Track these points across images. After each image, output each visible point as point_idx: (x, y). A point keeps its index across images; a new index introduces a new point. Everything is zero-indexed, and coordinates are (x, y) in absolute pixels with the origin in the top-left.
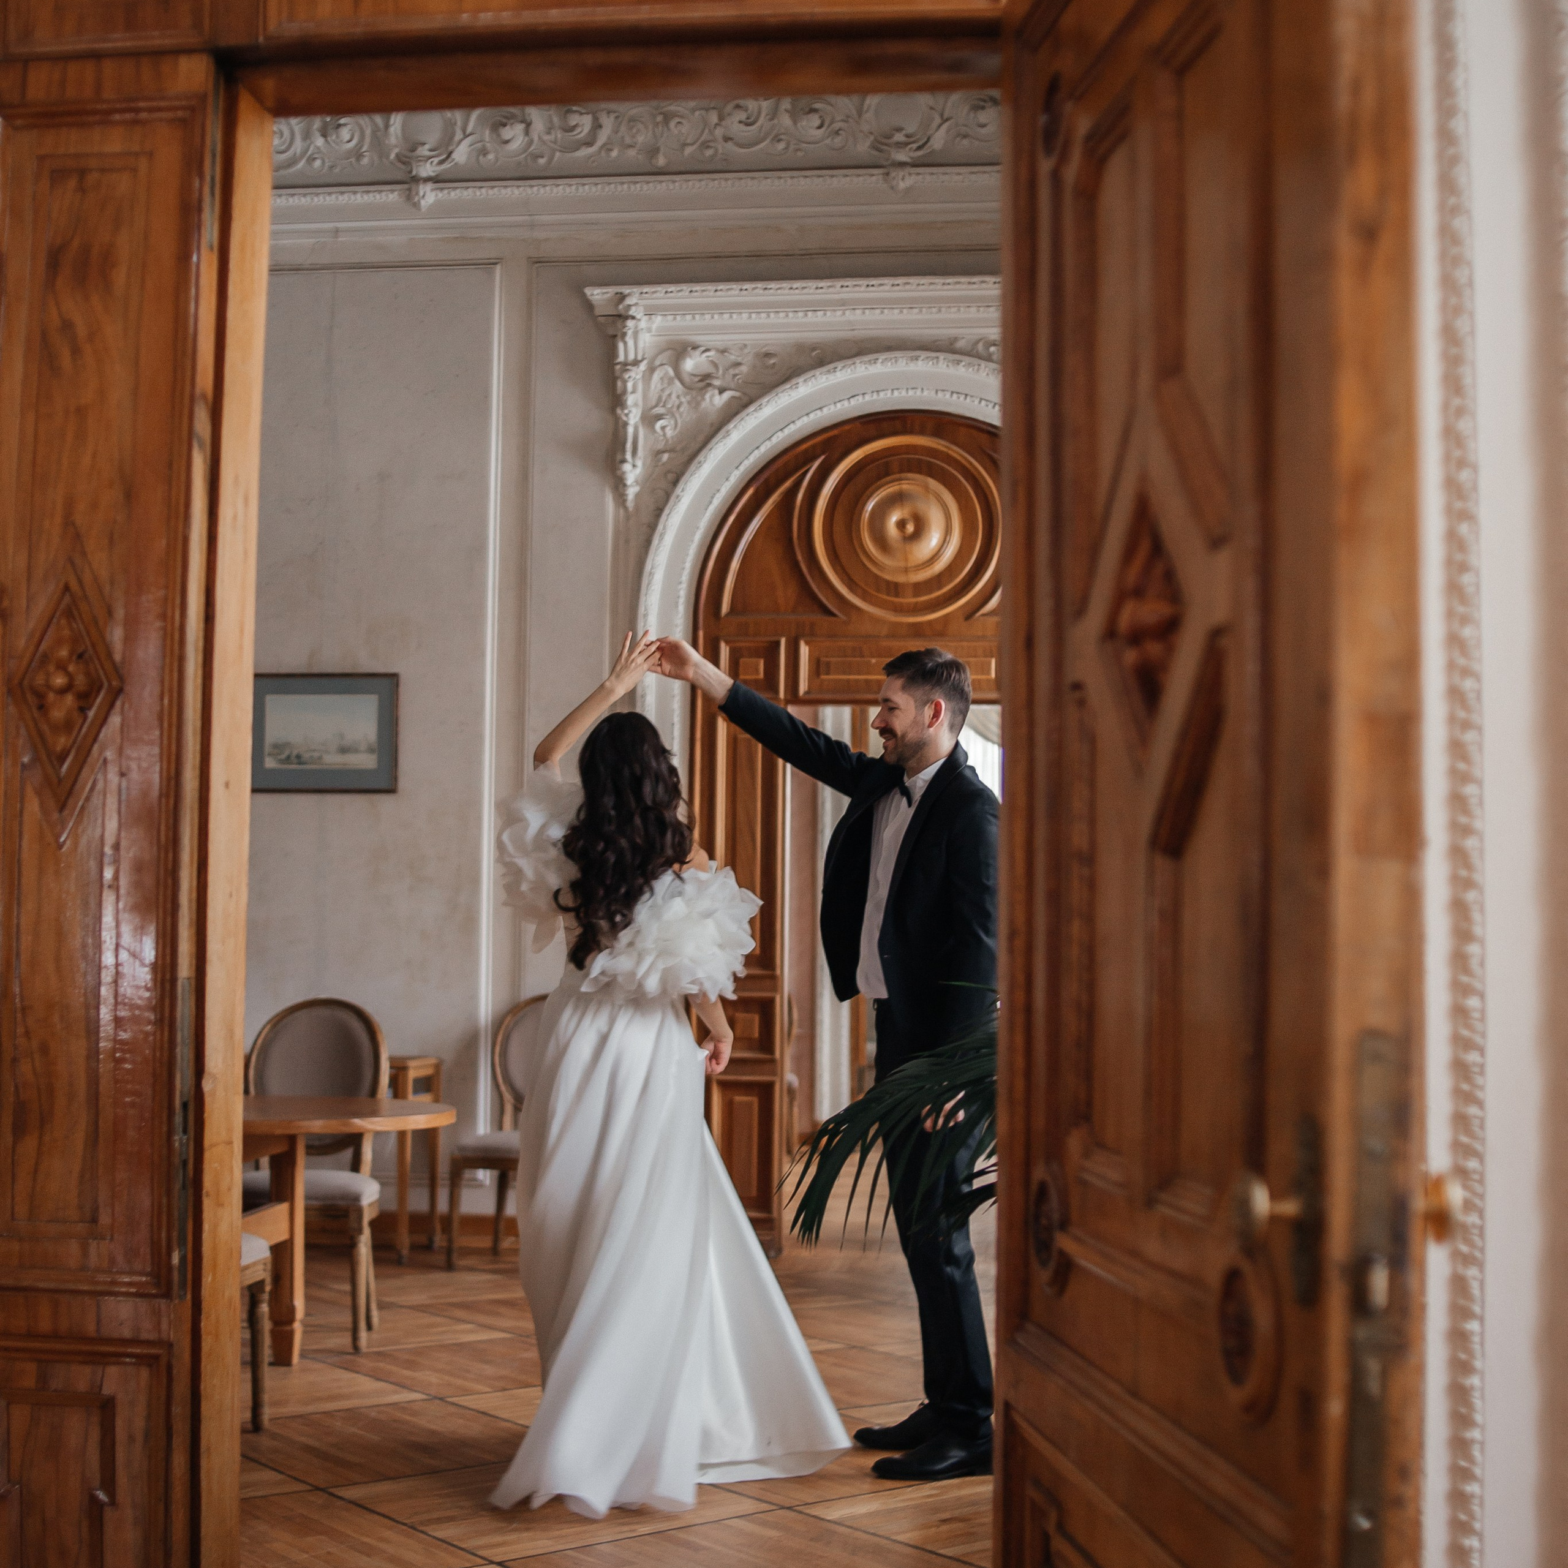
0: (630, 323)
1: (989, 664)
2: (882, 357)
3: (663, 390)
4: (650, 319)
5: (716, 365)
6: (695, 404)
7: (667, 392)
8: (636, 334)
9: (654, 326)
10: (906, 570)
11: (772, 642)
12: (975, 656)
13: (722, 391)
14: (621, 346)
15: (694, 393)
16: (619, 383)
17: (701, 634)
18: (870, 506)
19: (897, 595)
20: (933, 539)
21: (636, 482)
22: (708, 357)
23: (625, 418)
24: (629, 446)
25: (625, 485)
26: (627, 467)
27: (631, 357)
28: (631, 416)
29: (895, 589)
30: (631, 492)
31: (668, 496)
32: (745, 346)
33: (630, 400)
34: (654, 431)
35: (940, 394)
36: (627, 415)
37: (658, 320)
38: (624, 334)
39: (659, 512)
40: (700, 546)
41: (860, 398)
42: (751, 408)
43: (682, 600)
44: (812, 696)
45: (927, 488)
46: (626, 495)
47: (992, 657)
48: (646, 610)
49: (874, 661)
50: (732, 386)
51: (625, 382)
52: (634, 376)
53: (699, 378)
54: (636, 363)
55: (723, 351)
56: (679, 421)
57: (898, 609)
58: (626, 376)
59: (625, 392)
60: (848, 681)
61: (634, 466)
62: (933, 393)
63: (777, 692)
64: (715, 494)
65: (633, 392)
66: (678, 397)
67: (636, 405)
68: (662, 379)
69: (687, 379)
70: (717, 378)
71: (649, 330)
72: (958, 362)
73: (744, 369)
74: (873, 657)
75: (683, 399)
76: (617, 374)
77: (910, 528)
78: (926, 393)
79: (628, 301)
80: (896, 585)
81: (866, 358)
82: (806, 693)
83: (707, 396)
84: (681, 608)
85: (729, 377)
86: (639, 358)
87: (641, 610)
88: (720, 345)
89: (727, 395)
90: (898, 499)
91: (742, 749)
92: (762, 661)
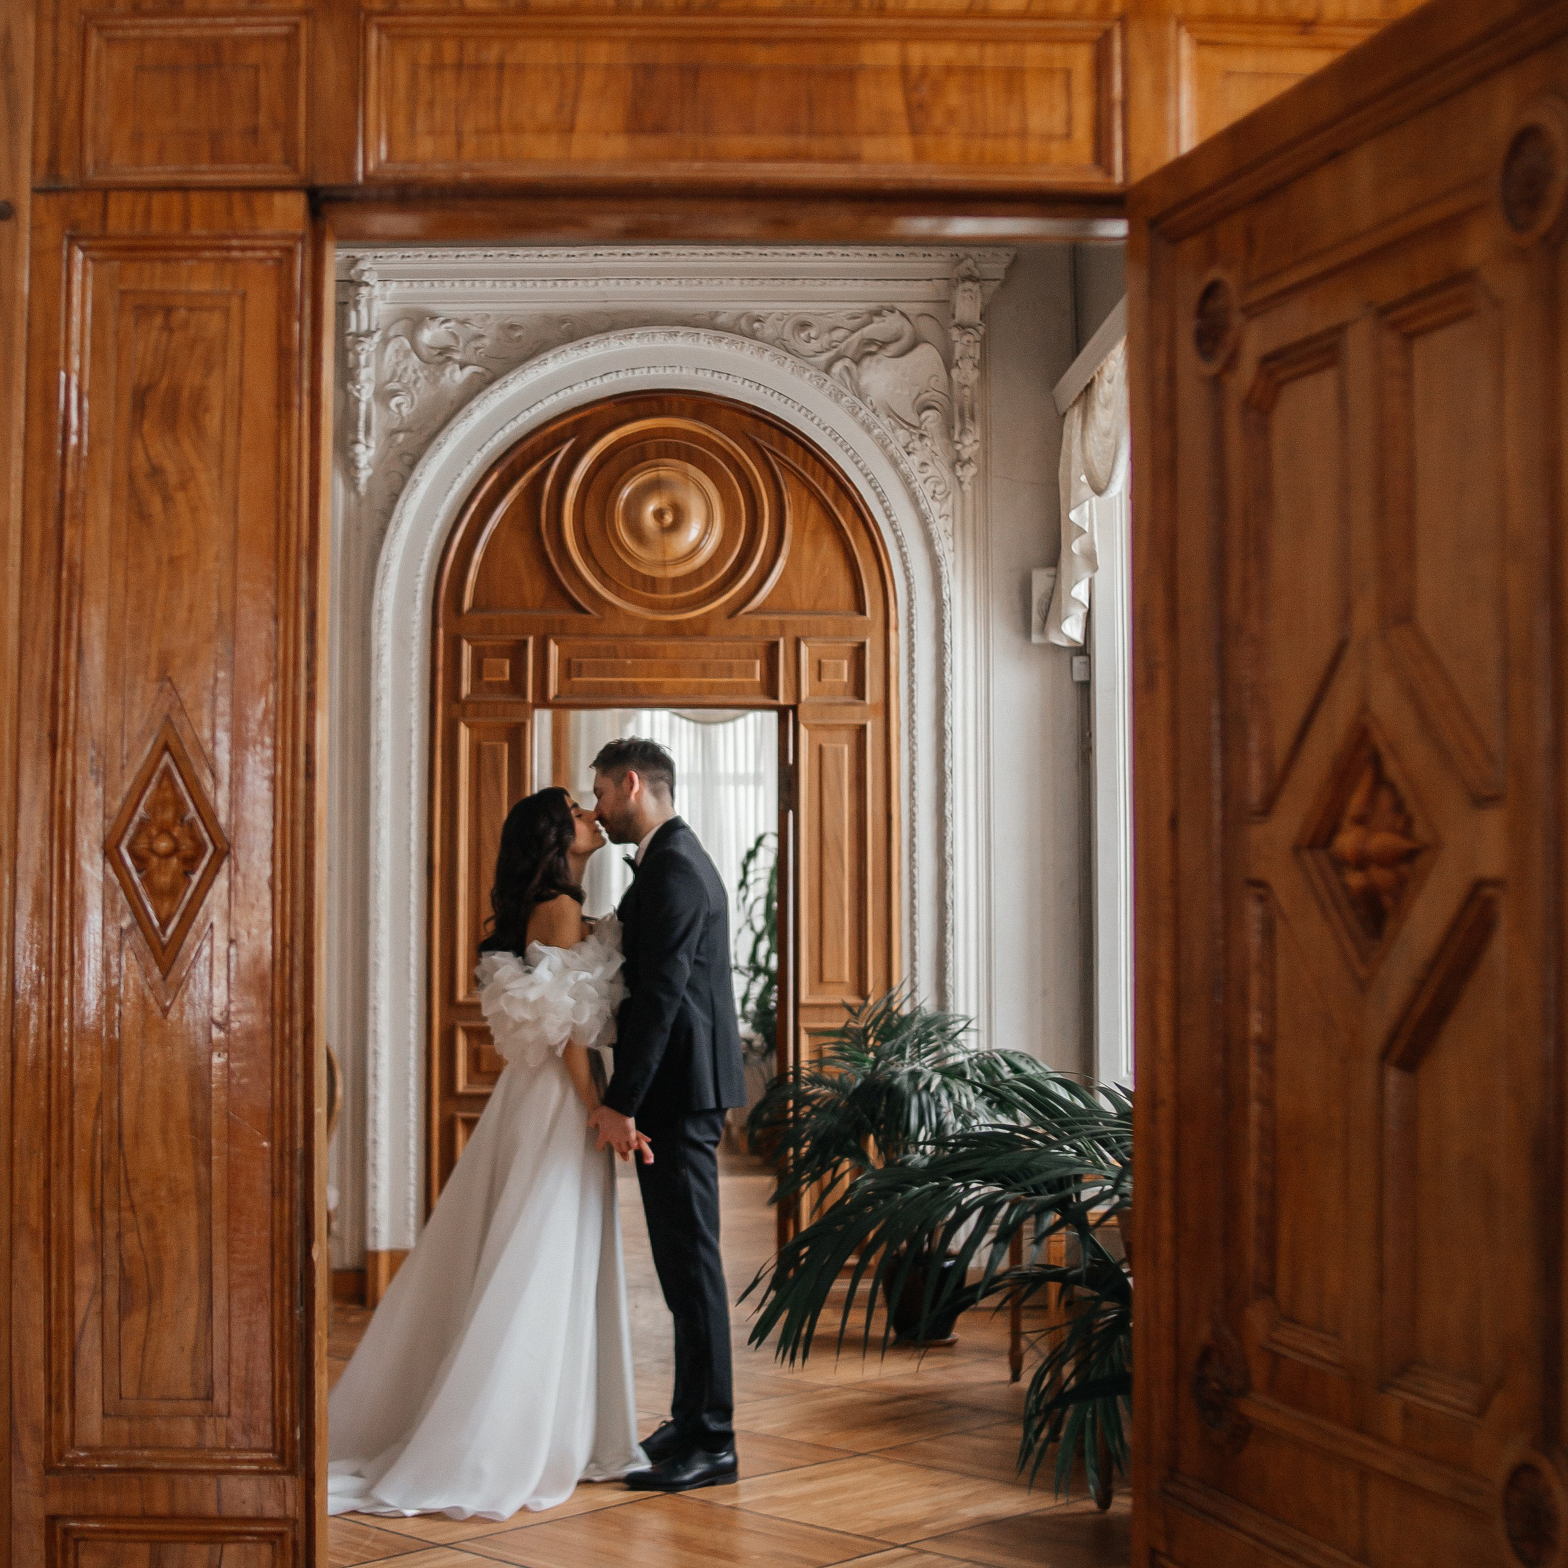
0: (364, 291)
1: (754, 665)
2: (638, 331)
3: (398, 364)
4: (385, 285)
5: (455, 337)
6: (433, 380)
7: (402, 367)
8: (370, 302)
9: (389, 293)
10: (664, 564)
11: (520, 641)
12: (738, 658)
13: (463, 366)
14: (353, 314)
15: (432, 368)
16: (351, 356)
17: (441, 631)
18: (626, 492)
19: (654, 591)
20: (693, 531)
21: (369, 464)
22: (448, 328)
23: (356, 394)
24: (361, 424)
25: (357, 468)
26: (360, 448)
27: (364, 327)
28: (363, 391)
29: (652, 584)
30: (364, 475)
31: (404, 480)
32: (488, 316)
33: (364, 374)
34: (388, 408)
35: (700, 373)
36: (358, 391)
37: (393, 287)
38: (357, 303)
39: (394, 497)
40: (440, 536)
41: (614, 376)
42: (496, 386)
43: (420, 595)
44: (562, 701)
45: (685, 475)
46: (358, 479)
47: (757, 658)
48: (381, 605)
49: (629, 662)
50: (474, 361)
51: (357, 355)
52: (368, 348)
53: (438, 351)
54: (369, 334)
55: (464, 322)
56: (416, 397)
57: (655, 606)
58: (359, 348)
59: (357, 365)
60: (602, 683)
61: (367, 447)
62: (692, 372)
63: (525, 696)
64: (455, 479)
65: (367, 366)
66: (415, 371)
67: (369, 379)
68: (397, 351)
69: (424, 352)
70: (458, 351)
71: (383, 298)
72: (720, 339)
73: (486, 342)
74: (628, 658)
75: (420, 374)
76: (349, 345)
77: (669, 518)
78: (685, 372)
79: (361, 266)
80: (653, 580)
81: (621, 333)
82: (556, 697)
83: (448, 371)
84: (419, 604)
85: (470, 351)
86: (373, 329)
87: (376, 605)
88: (461, 316)
89: (469, 370)
90: (655, 487)
91: (486, 758)
92: (508, 662)
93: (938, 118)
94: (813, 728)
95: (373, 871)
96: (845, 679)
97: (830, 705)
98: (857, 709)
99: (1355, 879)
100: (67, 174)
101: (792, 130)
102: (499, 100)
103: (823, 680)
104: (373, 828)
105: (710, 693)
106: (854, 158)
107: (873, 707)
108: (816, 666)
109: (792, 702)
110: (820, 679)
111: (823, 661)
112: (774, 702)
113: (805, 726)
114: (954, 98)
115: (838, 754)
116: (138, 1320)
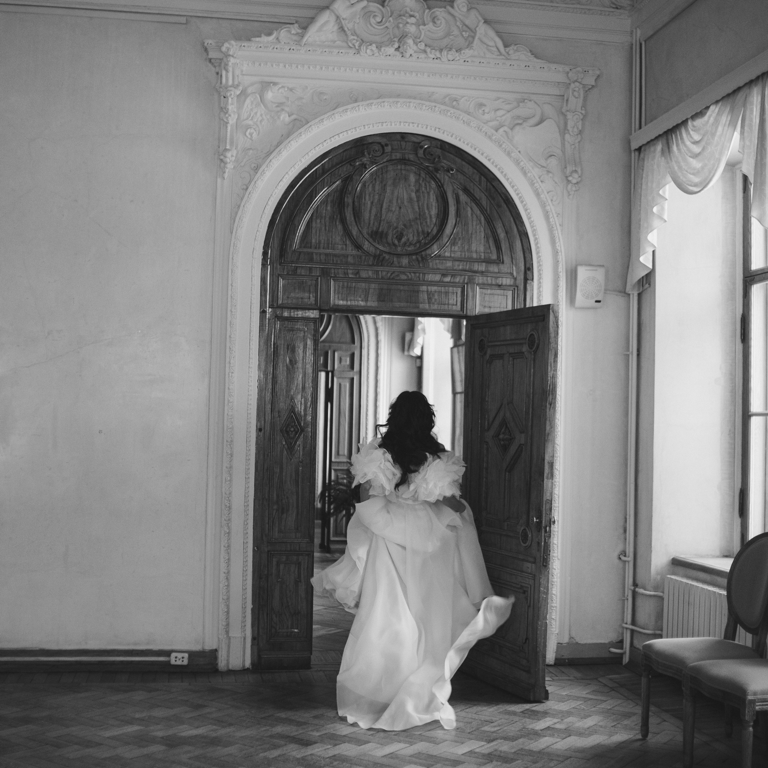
47: (322, 356)
93: (433, 300)
94: (338, 378)
96: (348, 363)
97: (344, 371)
98: (352, 373)
99: (502, 443)
100: (275, 305)
101: (407, 302)
102: (354, 294)
103: (342, 363)
106: (418, 307)
107: (356, 372)
108: (339, 359)
110: (340, 363)
114: (436, 297)
115: (345, 386)
116: (285, 515)
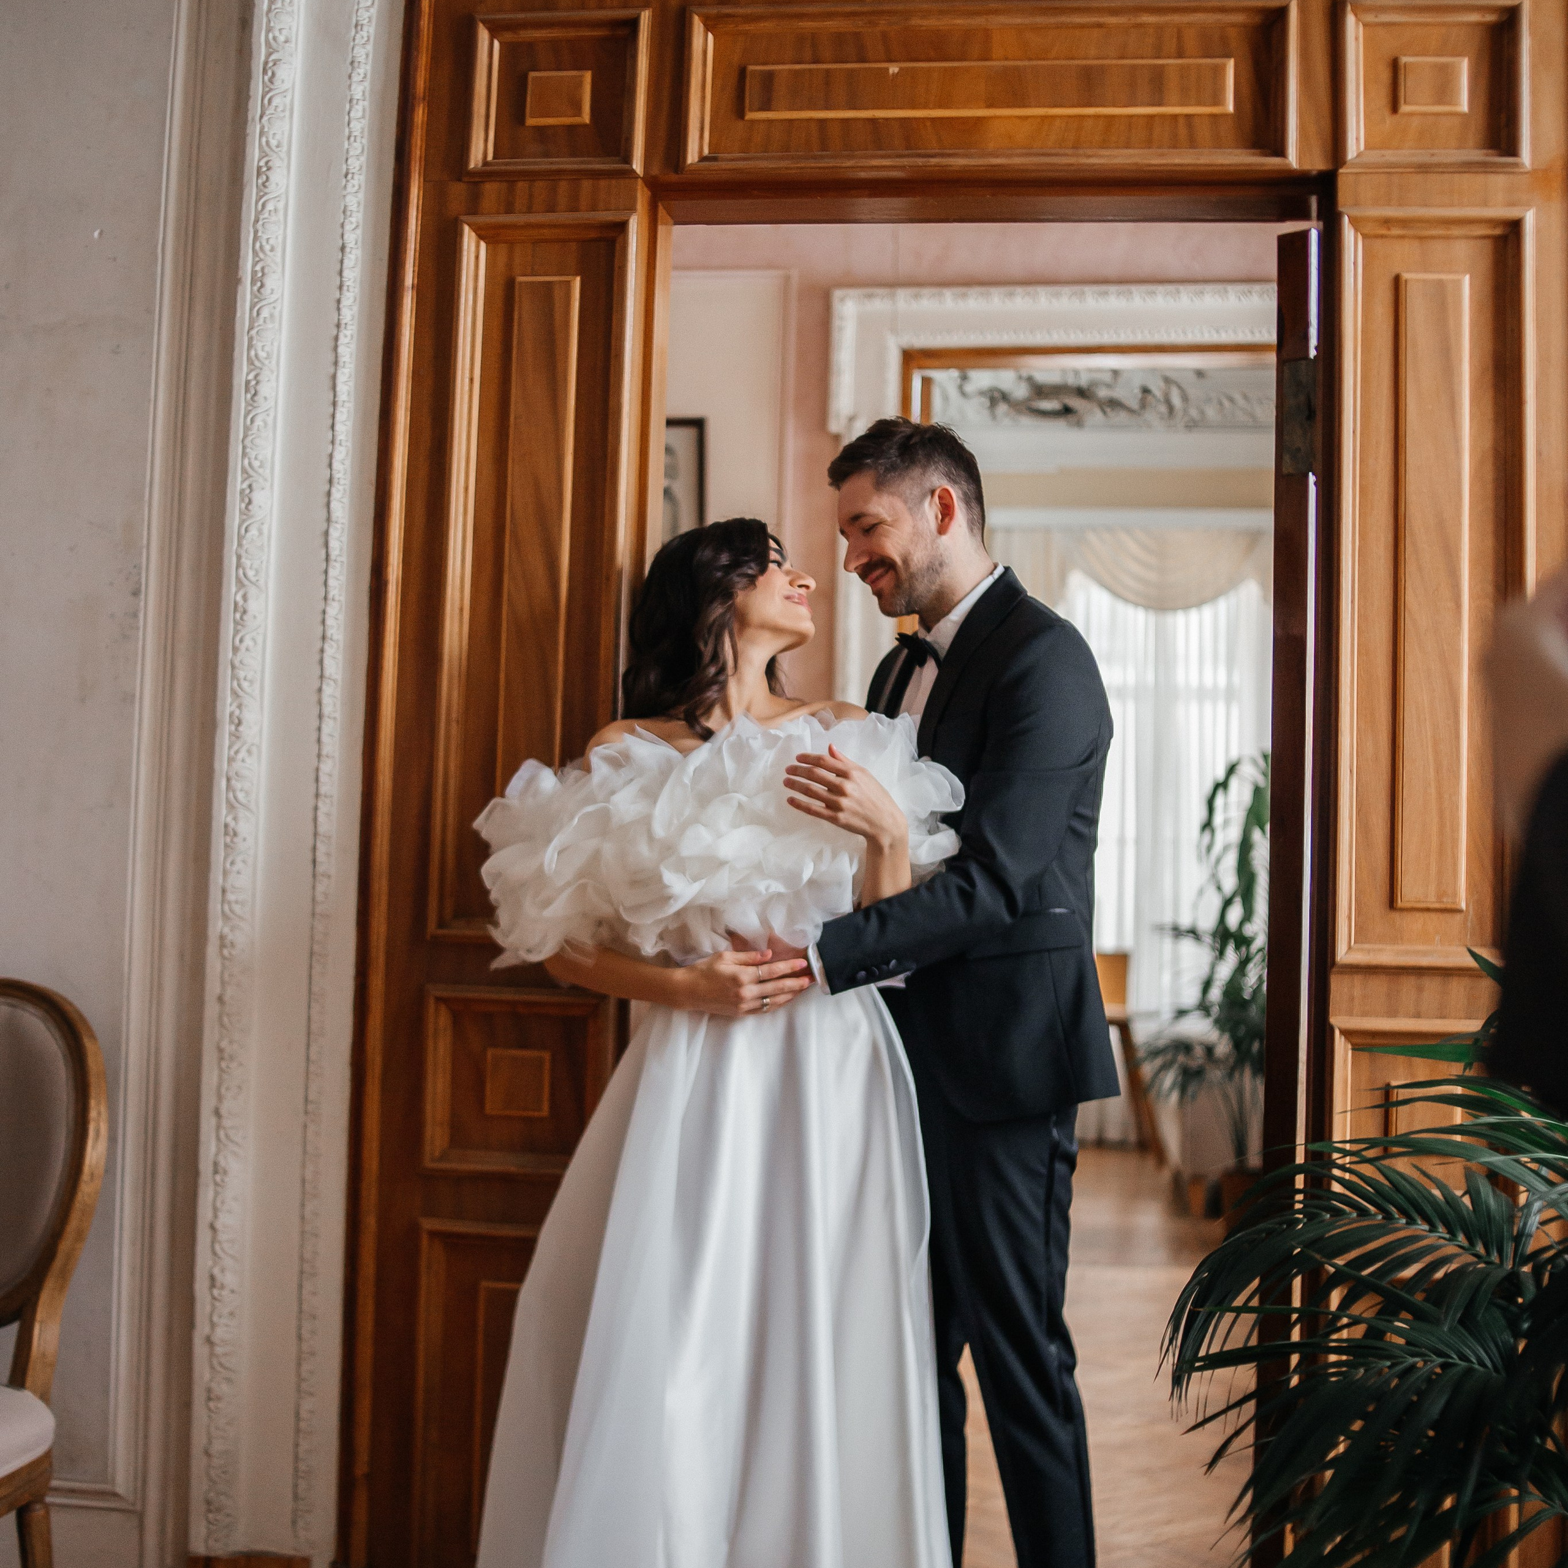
1: (1218, 73)
11: (615, 24)
12: (1180, 55)
49: (894, 69)
60: (822, 125)
63: (627, 159)
74: (890, 60)
82: (701, 163)
91: (525, 312)
92: (588, 76)
94: (1377, 231)
95: (231, 592)
96: (1464, 105)
97: (1424, 169)
98: (1498, 181)
103: (1404, 108)
104: (236, 483)
105: (1104, 144)
108: (1385, 75)
109: (1317, 164)
110: (1394, 108)
111: (1404, 60)
112: (1273, 162)
113: (1354, 221)
115: (1444, 300)
